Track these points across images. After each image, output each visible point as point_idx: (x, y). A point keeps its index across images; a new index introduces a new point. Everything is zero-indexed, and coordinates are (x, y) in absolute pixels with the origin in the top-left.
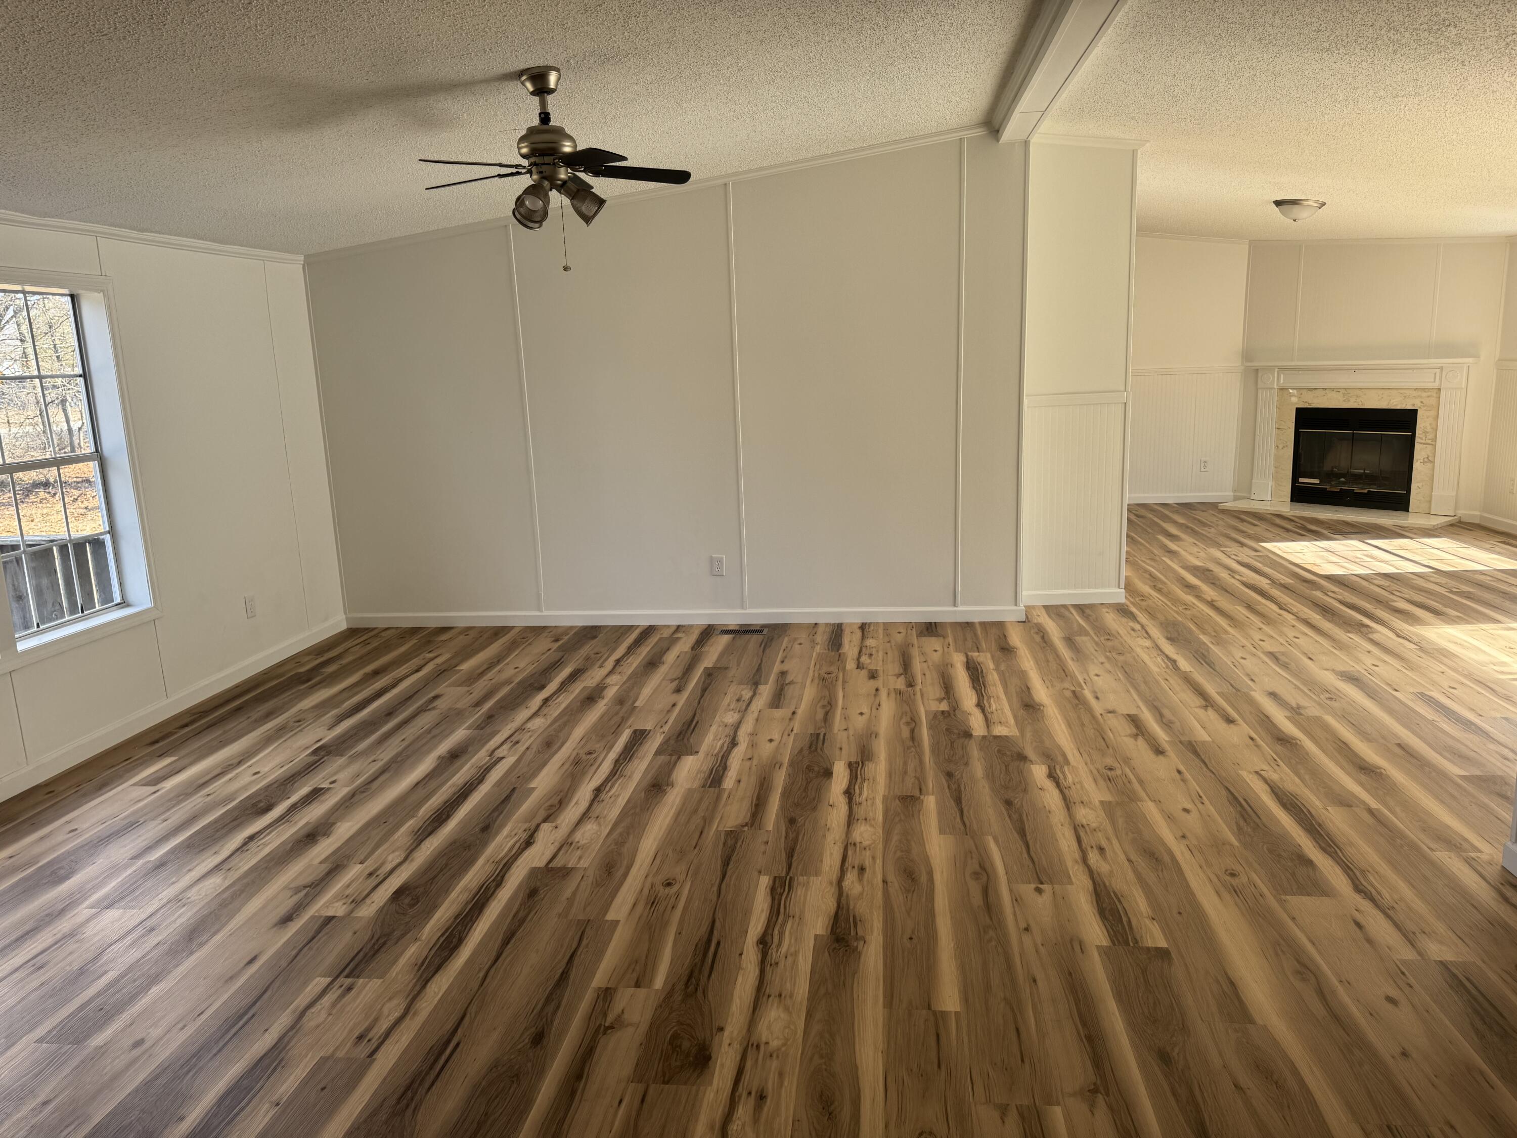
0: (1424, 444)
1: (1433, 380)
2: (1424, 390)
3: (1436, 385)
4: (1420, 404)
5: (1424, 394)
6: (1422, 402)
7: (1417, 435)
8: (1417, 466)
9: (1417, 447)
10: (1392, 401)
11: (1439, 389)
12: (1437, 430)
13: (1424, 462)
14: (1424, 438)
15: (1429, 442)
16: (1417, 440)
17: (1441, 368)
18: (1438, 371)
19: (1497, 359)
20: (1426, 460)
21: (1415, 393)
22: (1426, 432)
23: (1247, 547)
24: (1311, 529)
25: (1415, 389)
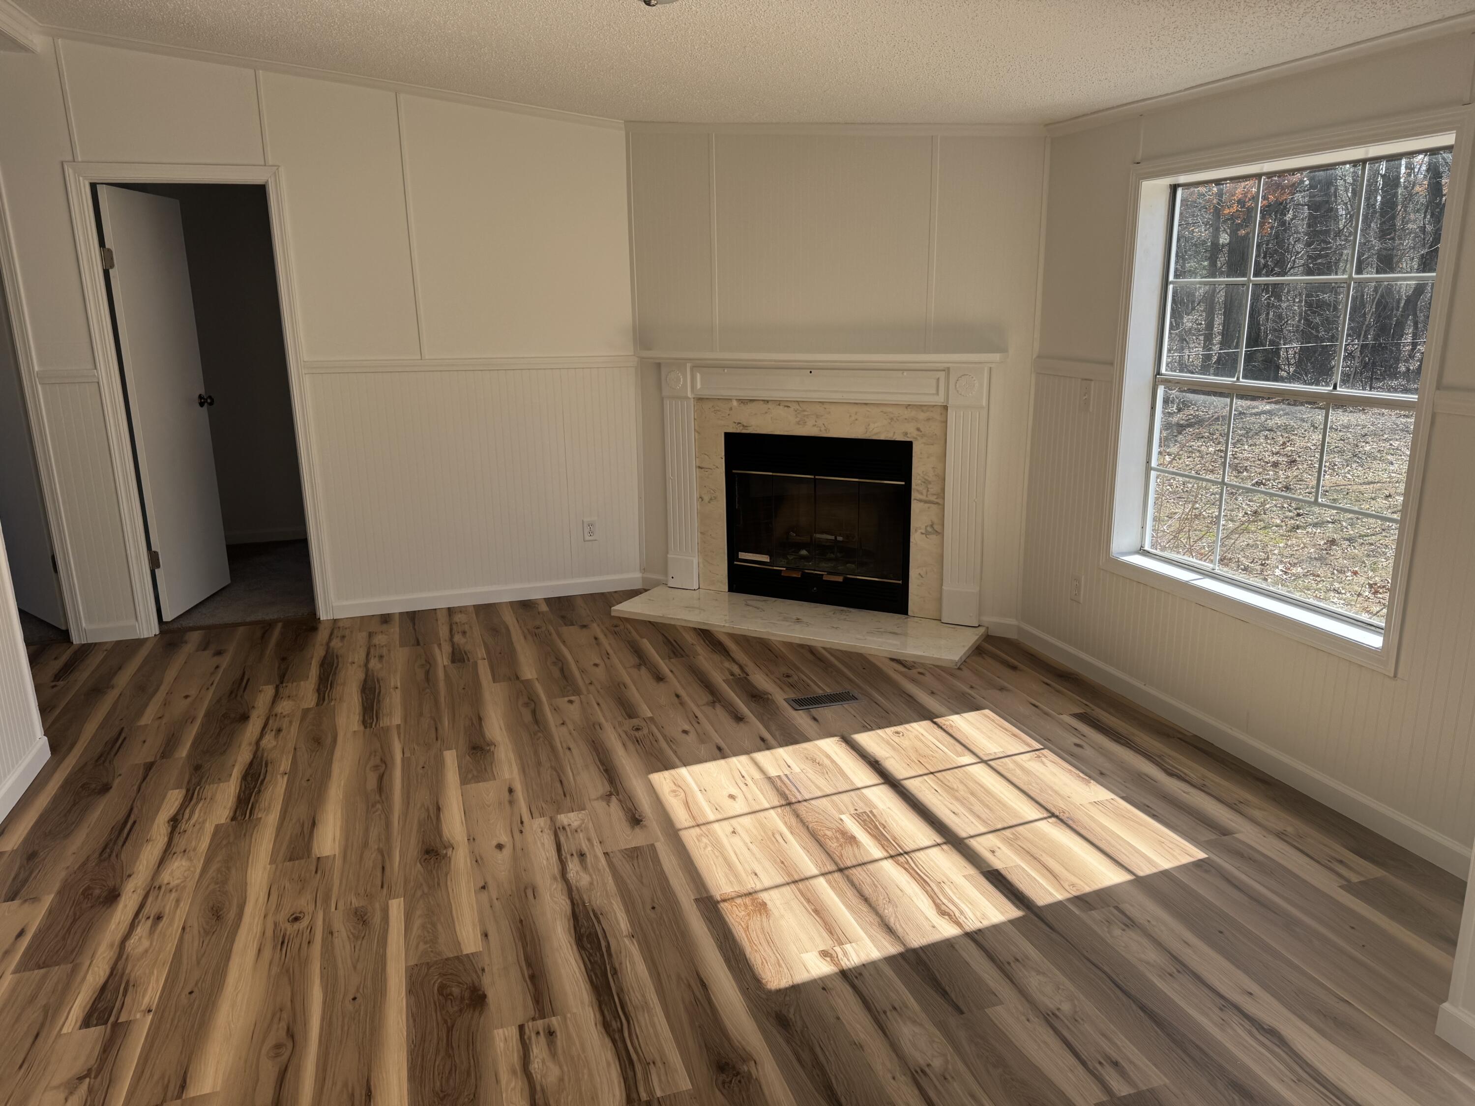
0: (926, 502)
1: (934, 392)
2: (920, 407)
3: (940, 400)
4: (915, 433)
5: (922, 416)
6: (918, 429)
7: (914, 486)
8: (917, 539)
9: (915, 507)
10: (872, 426)
11: (946, 408)
12: (944, 479)
13: (926, 534)
14: (924, 492)
15: (933, 498)
16: (914, 495)
17: (947, 370)
18: (942, 375)
19: (1034, 356)
20: (929, 529)
21: (907, 414)
22: (926, 482)
23: (620, 801)
24: (756, 688)
25: (908, 406)
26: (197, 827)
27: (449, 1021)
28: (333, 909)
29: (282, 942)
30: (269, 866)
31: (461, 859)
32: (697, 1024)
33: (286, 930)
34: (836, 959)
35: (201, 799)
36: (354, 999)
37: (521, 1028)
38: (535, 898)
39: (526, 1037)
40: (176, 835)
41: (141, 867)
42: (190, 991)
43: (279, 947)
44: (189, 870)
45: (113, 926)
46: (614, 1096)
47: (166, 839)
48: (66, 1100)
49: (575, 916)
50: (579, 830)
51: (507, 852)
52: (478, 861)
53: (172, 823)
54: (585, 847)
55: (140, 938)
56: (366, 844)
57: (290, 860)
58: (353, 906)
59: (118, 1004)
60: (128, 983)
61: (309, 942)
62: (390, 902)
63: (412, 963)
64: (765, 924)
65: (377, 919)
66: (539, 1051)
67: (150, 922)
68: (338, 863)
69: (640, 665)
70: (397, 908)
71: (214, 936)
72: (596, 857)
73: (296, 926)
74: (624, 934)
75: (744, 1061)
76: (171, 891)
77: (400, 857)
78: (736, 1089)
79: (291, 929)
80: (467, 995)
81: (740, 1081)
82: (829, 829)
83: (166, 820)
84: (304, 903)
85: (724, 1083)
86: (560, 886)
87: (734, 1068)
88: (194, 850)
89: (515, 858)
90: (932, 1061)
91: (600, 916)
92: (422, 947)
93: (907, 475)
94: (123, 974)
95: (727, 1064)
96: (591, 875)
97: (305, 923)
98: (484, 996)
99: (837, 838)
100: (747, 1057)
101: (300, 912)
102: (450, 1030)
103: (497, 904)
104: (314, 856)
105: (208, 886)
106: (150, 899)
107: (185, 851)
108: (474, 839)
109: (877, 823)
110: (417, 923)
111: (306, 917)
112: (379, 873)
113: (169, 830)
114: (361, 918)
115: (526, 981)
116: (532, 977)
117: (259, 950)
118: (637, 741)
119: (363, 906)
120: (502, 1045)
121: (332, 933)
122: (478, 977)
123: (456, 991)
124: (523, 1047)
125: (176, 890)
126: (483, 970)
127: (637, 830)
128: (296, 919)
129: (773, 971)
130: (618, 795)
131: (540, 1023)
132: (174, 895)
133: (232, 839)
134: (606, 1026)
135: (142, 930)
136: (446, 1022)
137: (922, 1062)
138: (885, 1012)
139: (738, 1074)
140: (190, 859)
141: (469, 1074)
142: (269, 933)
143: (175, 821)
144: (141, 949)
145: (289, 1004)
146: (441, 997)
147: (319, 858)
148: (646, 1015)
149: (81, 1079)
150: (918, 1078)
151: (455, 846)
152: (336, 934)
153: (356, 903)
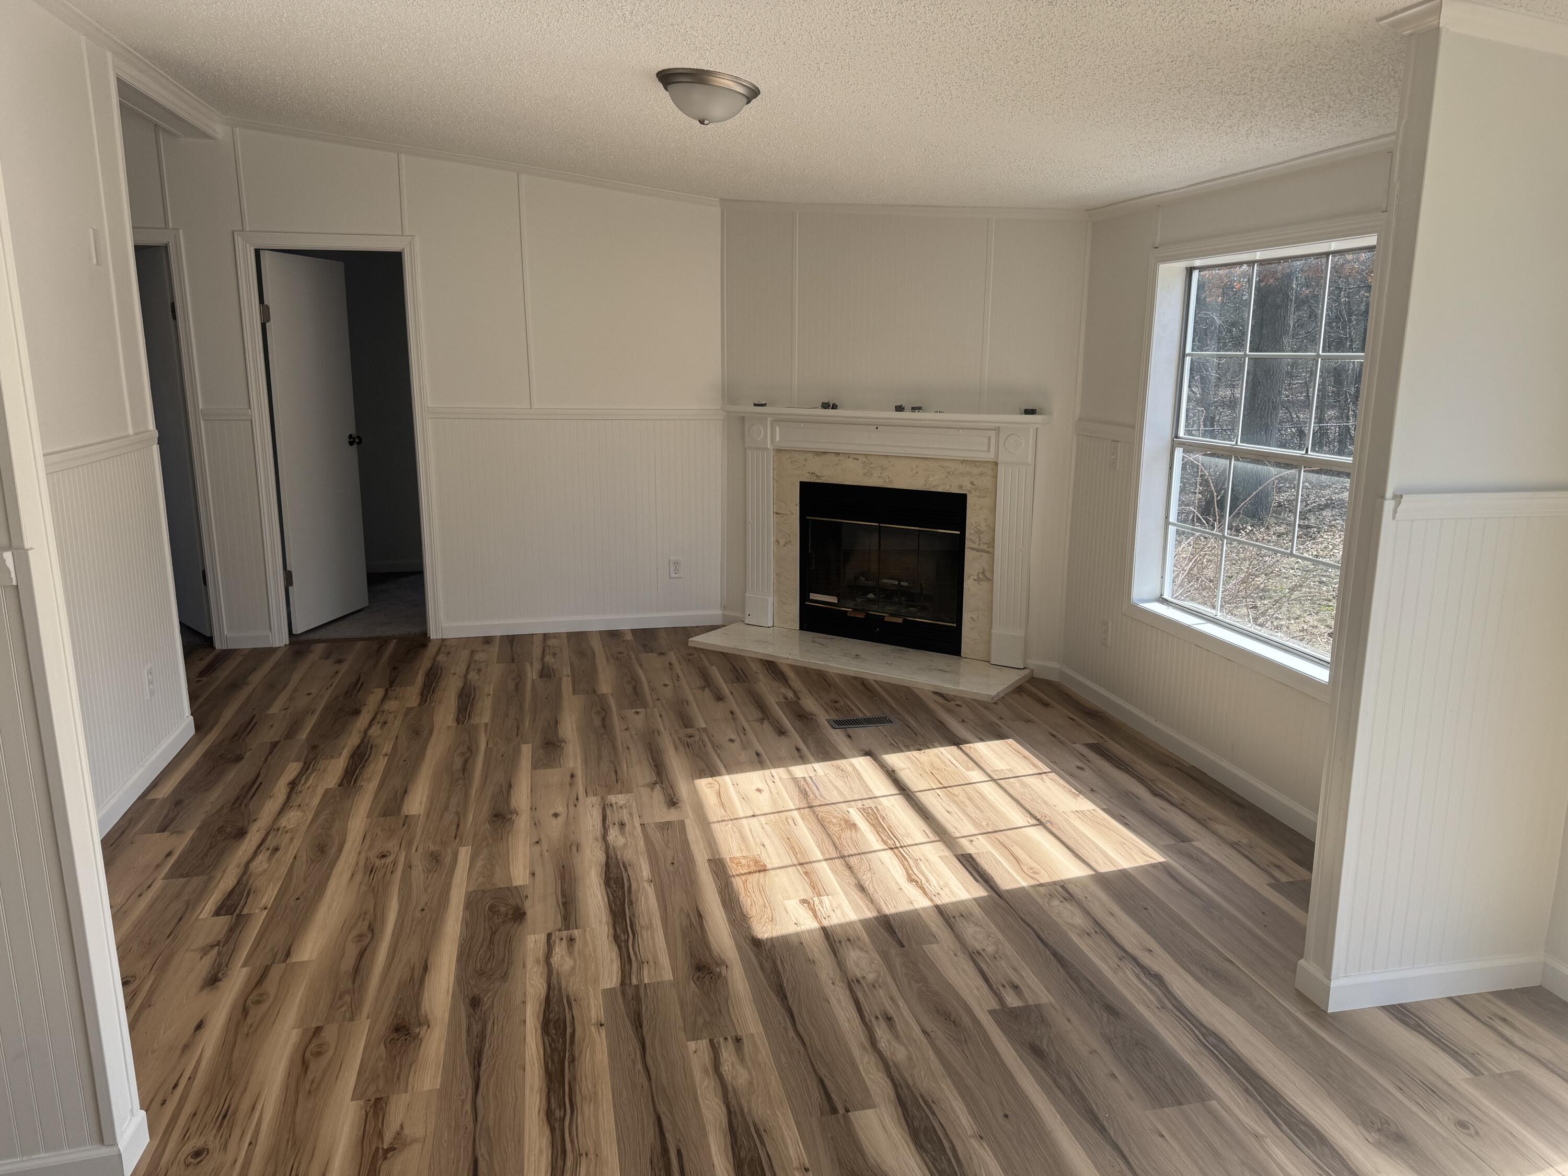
0: (978, 550)
1: (986, 449)
2: (974, 463)
3: (991, 456)
4: (969, 486)
5: (976, 471)
6: (972, 483)
7: (967, 535)
8: (970, 586)
9: (969, 555)
10: (931, 479)
11: (996, 464)
12: (994, 530)
13: (978, 580)
14: (977, 543)
15: (984, 547)
16: (968, 544)
17: (997, 430)
18: (993, 434)
20: (981, 576)
21: (962, 468)
22: (979, 532)
23: (663, 788)
24: (804, 710)
25: (963, 462)
26: (311, 789)
27: (494, 928)
28: (414, 850)
29: (371, 870)
30: (365, 820)
31: (522, 823)
32: (688, 940)
33: (375, 863)
34: (812, 905)
35: (315, 770)
36: (423, 910)
37: (549, 936)
38: (578, 852)
39: (552, 941)
40: (294, 796)
41: (264, 814)
42: (297, 897)
43: (368, 873)
44: (302, 818)
45: (240, 853)
46: (612, 980)
47: (285, 797)
48: (201, 958)
49: (607, 865)
50: (623, 807)
51: (561, 820)
52: (536, 824)
53: (290, 786)
54: (626, 819)
55: (261, 862)
56: (446, 808)
57: (383, 816)
58: (430, 849)
59: (242, 902)
60: (250, 889)
61: (392, 872)
62: (460, 848)
63: (470, 889)
64: (761, 880)
65: (448, 860)
66: (560, 950)
67: (269, 852)
68: (422, 821)
69: (705, 687)
70: (464, 854)
71: (318, 864)
72: (634, 827)
73: (383, 861)
74: (645, 879)
75: (718, 965)
76: (287, 832)
77: (473, 818)
78: (707, 982)
79: (378, 862)
80: (511, 912)
81: (711, 978)
82: (835, 817)
83: (287, 782)
84: (392, 845)
85: (698, 978)
86: (600, 844)
87: (709, 969)
88: (307, 805)
89: (567, 824)
90: (867, 975)
91: (628, 867)
92: (480, 879)
93: (962, 526)
94: (247, 883)
95: (704, 966)
96: (626, 839)
97: (390, 859)
98: (525, 914)
99: (840, 825)
100: (722, 963)
101: (387, 852)
102: (493, 934)
103: (546, 854)
104: (403, 814)
105: (316, 830)
106: (270, 838)
107: (299, 806)
108: (536, 809)
109: (878, 816)
110: (479, 864)
111: (392, 855)
112: (454, 827)
113: (288, 790)
114: (435, 858)
115: (559, 905)
116: (565, 904)
117: (353, 875)
118: (688, 745)
119: (438, 851)
120: (532, 945)
121: (411, 867)
122: (522, 901)
123: (503, 909)
124: (548, 946)
125: (291, 832)
126: (527, 897)
127: (672, 810)
128: (384, 856)
129: (758, 910)
130: (662, 784)
131: (564, 934)
132: (288, 835)
133: (338, 799)
134: (616, 938)
135: (262, 857)
136: (491, 928)
137: (859, 975)
138: (840, 942)
139: (711, 973)
140: (303, 811)
141: (503, 960)
142: (362, 863)
143: (293, 785)
144: (260, 869)
145: (372, 910)
146: (490, 913)
147: (407, 816)
148: (649, 932)
149: (212, 946)
150: (853, 985)
151: (519, 813)
152: (413, 868)
153: (432, 848)
